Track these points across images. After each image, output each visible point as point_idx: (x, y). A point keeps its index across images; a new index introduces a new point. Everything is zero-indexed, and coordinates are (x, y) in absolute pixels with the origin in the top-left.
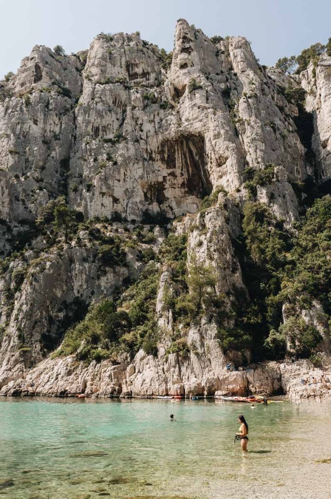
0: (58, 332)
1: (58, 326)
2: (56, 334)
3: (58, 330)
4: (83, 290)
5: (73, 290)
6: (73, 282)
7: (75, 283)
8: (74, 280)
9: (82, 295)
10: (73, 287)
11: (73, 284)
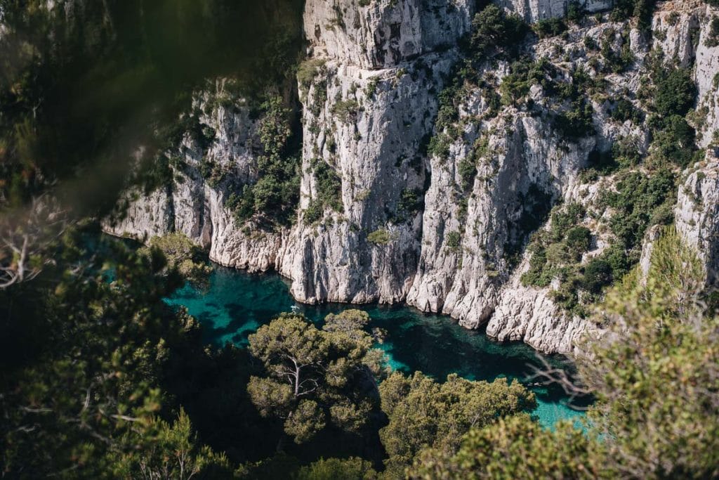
0: (519, 237)
1: (517, 228)
2: (517, 239)
3: (517, 234)
4: (540, 173)
5: (527, 174)
6: (527, 164)
7: (530, 165)
8: (529, 162)
9: (538, 179)
10: (527, 171)
11: (527, 167)
